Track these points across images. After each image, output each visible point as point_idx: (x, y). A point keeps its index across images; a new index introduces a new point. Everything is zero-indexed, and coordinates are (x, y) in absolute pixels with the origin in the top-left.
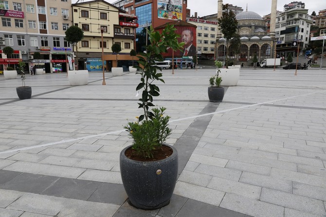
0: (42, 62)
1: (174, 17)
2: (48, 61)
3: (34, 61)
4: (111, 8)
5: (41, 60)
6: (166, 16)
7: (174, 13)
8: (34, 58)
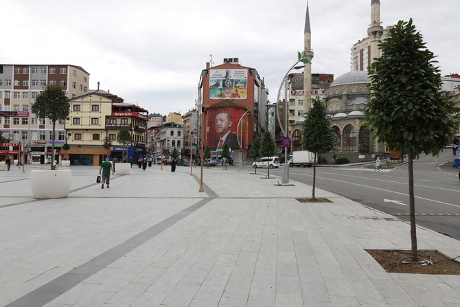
0: (38, 154)
1: (234, 95)
2: (43, 153)
3: (32, 153)
4: (104, 99)
5: (37, 153)
6: (221, 95)
7: (234, 90)
8: (32, 151)
